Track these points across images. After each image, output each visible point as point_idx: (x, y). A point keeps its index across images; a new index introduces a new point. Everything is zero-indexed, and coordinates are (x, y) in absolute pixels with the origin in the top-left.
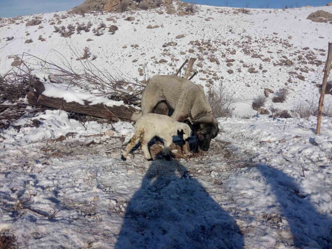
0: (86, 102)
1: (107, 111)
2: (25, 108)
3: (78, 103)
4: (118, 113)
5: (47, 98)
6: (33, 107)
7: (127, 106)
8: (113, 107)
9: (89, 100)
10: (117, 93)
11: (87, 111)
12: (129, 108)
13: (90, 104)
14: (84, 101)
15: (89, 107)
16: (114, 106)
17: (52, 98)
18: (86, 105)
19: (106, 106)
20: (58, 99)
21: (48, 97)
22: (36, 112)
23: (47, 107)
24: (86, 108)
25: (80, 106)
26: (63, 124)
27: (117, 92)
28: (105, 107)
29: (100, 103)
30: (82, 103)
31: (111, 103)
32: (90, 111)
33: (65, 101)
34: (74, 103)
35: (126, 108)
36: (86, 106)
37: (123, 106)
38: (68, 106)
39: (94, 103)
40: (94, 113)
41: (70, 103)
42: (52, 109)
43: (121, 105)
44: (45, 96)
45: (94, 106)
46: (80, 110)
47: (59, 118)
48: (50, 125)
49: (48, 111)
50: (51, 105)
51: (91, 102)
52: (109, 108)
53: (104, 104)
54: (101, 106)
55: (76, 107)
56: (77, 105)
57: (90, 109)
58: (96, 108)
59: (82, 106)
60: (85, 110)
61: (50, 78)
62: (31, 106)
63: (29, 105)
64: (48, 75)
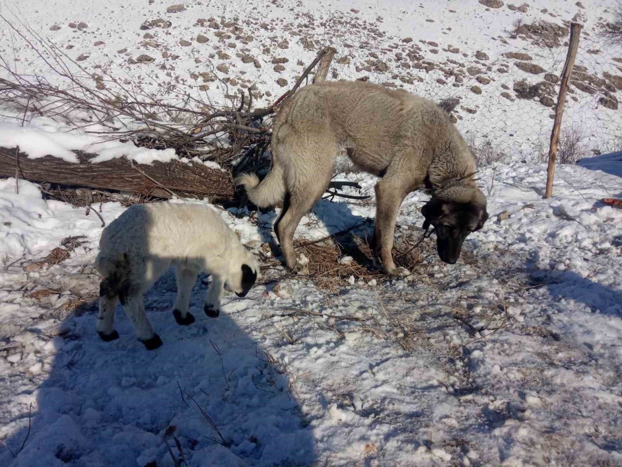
0: (83, 156)
1: (139, 175)
3: (60, 159)
4: (169, 180)
7: (185, 160)
8: (153, 165)
9: (90, 151)
10: (154, 130)
11: (87, 177)
12: (191, 165)
13: (94, 161)
14: (75, 154)
15: (91, 168)
16: (155, 162)
18: (81, 163)
19: (135, 162)
20: (3, 150)
24: (84, 171)
25: (68, 167)
26: (37, 216)
27: (152, 127)
28: (133, 166)
29: (118, 156)
30: (72, 158)
31: (146, 156)
32: (94, 177)
33: (24, 155)
34: (49, 158)
35: (185, 167)
36: (82, 166)
37: (176, 160)
38: (36, 167)
40: (106, 182)
41: (39, 160)
43: (172, 160)
45: (104, 164)
46: (69, 176)
47: (20, 201)
48: (7, 221)
51: (94, 155)
52: (144, 167)
53: (130, 158)
54: (121, 164)
55: (56, 168)
56: (60, 164)
57: (95, 172)
58: (110, 169)
59: (72, 167)
60: (82, 176)
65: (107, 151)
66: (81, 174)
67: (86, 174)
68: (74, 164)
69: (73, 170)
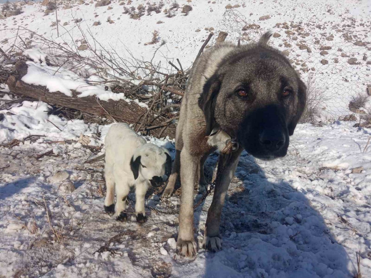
0: (75, 93)
1: (99, 106)
2: (2, 96)
3: (63, 94)
4: (114, 111)
5: (26, 86)
6: (13, 96)
7: (128, 100)
8: (108, 101)
9: (79, 90)
10: (119, 82)
11: (75, 105)
12: (130, 104)
13: (80, 96)
14: (71, 92)
15: (77, 100)
16: (110, 100)
17: (32, 85)
18: (73, 97)
19: (99, 99)
20: (40, 87)
21: (28, 84)
22: (13, 102)
23: (28, 97)
24: (74, 101)
25: (66, 98)
27: (118, 80)
28: (97, 100)
29: (92, 94)
30: (69, 94)
31: (106, 96)
32: (79, 105)
33: (48, 90)
34: (58, 93)
35: (126, 104)
36: (73, 99)
37: (123, 100)
38: (52, 97)
39: (84, 94)
41: (54, 93)
42: (32, 99)
43: (121, 100)
44: (23, 82)
45: (83, 98)
46: (67, 103)
49: (26, 103)
50: (32, 95)
51: (80, 93)
52: (103, 102)
53: (97, 96)
54: (92, 100)
55: (61, 98)
56: (63, 96)
57: (79, 102)
58: (86, 101)
59: (68, 98)
60: (73, 104)
61: (47, 60)
62: (11, 95)
63: (8, 94)
64: (47, 55)
65: (87, 91)
66: (72, 103)
67: (75, 103)
68: (70, 97)
69: (69, 100)
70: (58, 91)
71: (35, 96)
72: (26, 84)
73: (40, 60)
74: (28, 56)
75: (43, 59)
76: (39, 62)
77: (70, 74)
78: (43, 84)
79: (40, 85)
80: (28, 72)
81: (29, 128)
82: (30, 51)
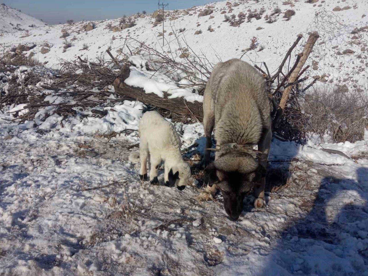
0: (166, 94)
1: (185, 107)
2: (109, 96)
3: (157, 95)
6: (117, 96)
8: (193, 103)
9: (169, 92)
11: (166, 105)
13: (170, 97)
14: (163, 93)
15: (167, 101)
16: (196, 101)
17: (132, 87)
18: (164, 98)
19: (186, 101)
21: (129, 86)
22: (116, 101)
23: (129, 97)
24: (165, 101)
26: (133, 119)
28: (184, 102)
29: (180, 96)
30: (161, 95)
31: (193, 98)
32: (168, 106)
33: (144, 91)
34: (153, 94)
36: (164, 99)
38: (147, 98)
39: (174, 96)
41: (149, 94)
42: (131, 99)
44: (125, 84)
45: (173, 99)
46: (159, 103)
47: (131, 111)
49: (127, 102)
50: (132, 95)
51: (170, 95)
52: (189, 103)
53: (185, 98)
54: (180, 101)
55: (154, 99)
56: (156, 97)
57: (169, 103)
58: (174, 102)
59: (160, 99)
61: (147, 65)
62: (116, 95)
63: (114, 94)
64: (147, 61)
65: (176, 93)
66: (163, 103)
67: (165, 103)
68: (161, 98)
69: (161, 101)
70: (153, 93)
71: (135, 97)
72: (128, 86)
73: (141, 65)
74: (132, 61)
75: (144, 64)
76: (140, 67)
77: (163, 78)
78: (141, 86)
79: (138, 87)
80: (130, 76)
81: (126, 123)
82: (134, 58)
